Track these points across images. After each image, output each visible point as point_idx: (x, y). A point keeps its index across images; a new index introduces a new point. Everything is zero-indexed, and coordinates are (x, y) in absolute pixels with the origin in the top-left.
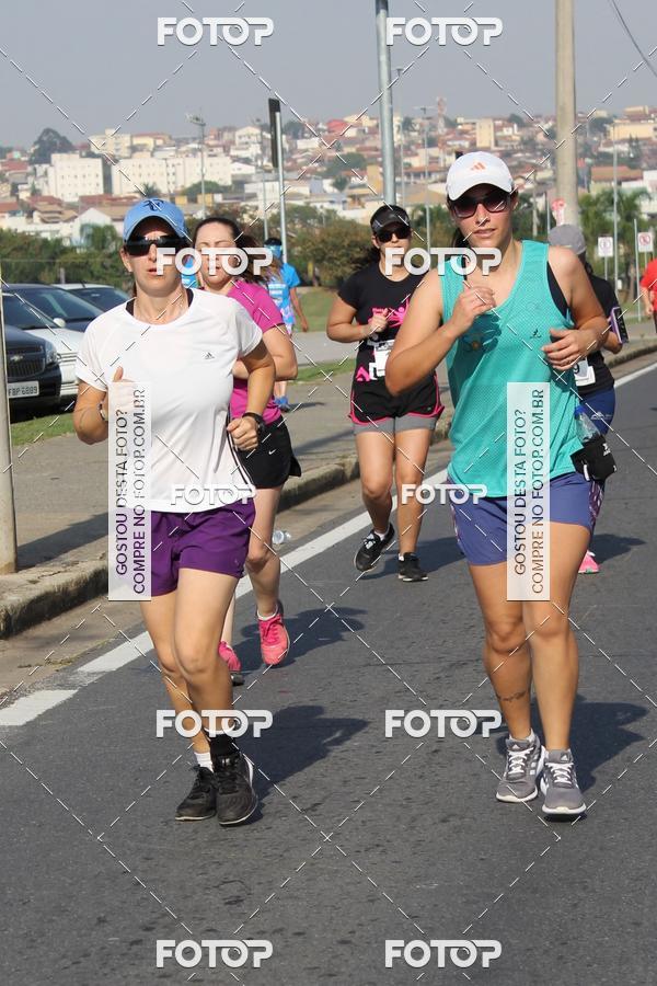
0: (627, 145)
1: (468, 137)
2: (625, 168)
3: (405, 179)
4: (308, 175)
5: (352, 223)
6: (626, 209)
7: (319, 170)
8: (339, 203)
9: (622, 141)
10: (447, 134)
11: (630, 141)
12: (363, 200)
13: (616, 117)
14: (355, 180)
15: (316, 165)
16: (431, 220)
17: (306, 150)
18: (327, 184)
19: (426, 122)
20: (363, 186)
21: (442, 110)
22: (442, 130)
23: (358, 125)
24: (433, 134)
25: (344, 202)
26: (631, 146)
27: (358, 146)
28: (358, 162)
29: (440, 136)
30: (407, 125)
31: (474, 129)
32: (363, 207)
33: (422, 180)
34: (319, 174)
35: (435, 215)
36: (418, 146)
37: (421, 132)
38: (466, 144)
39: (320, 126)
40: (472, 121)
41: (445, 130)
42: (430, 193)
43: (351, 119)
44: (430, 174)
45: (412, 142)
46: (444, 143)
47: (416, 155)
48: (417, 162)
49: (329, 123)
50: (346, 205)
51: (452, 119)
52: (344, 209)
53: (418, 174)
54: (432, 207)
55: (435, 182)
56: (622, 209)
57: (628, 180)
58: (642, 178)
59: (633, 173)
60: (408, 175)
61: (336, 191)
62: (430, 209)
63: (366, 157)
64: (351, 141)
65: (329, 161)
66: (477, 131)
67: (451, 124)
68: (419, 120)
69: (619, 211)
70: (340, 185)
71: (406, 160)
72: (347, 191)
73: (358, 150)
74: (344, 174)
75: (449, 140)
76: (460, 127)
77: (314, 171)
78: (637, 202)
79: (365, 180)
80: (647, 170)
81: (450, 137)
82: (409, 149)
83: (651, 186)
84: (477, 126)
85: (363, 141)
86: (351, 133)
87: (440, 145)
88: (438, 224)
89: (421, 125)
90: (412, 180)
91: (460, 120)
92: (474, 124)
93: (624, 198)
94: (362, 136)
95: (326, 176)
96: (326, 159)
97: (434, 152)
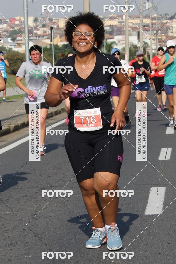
0: (109, 27)
1: (56, 24)
2: (108, 35)
3: (35, 38)
4: (3, 37)
5: (17, 53)
6: (108, 48)
7: (6, 35)
8: (13, 46)
9: (108, 26)
10: (49, 23)
11: (110, 26)
12: (21, 45)
13: (105, 18)
14: (19, 38)
15: (5, 33)
16: (43, 51)
17: (2, 28)
18: (9, 40)
19: (42, 19)
20: (21, 40)
21: (47, 15)
22: (48, 22)
23: (20, 20)
24: (45, 23)
25: (15, 45)
26: (110, 27)
27: (19, 27)
28: (20, 32)
29: (47, 24)
30: (36, 20)
31: (58, 21)
32: (21, 47)
33: (41, 39)
34: (7, 36)
35: (45, 50)
36: (40, 27)
37: (40, 22)
38: (56, 26)
39: (7, 20)
40: (58, 19)
41: (49, 22)
42: (43, 43)
43: (18, 18)
44: (43, 36)
45: (38, 26)
46: (48, 26)
47: (39, 30)
48: (39, 32)
49: (10, 19)
50: (16, 46)
51: (51, 18)
52: (15, 48)
53: (39, 36)
54: (44, 47)
55: (45, 39)
56: (107, 48)
57: (109, 39)
58: (114, 38)
59: (111, 37)
60: (36, 37)
61: (12, 41)
62: (43, 48)
63: (22, 30)
64: (17, 25)
65: (10, 32)
66: (59, 22)
67: (51, 20)
68: (40, 19)
69: (106, 49)
70: (14, 40)
71: (36, 32)
72: (16, 42)
73: (20, 28)
74: (15, 36)
75: (50, 25)
76: (54, 21)
77: (5, 35)
78: (112, 46)
79: (22, 38)
80: (115, 35)
81: (50, 24)
82: (36, 28)
83: (117, 41)
84: (59, 21)
85: (21, 25)
86: (17, 22)
87: (47, 27)
88: (46, 53)
89: (41, 20)
90: (38, 38)
91: (54, 18)
92: (58, 20)
93: (108, 44)
94: (21, 24)
95: (9, 37)
96: (9, 31)
97: (45, 29)
